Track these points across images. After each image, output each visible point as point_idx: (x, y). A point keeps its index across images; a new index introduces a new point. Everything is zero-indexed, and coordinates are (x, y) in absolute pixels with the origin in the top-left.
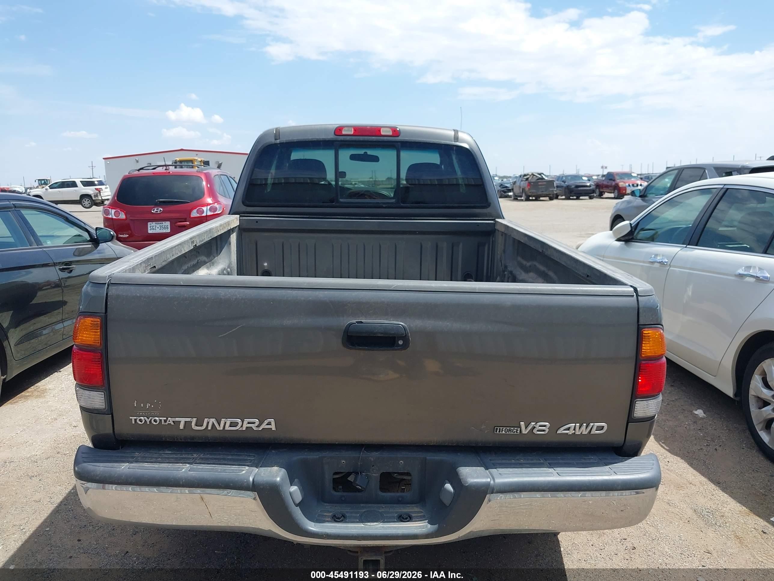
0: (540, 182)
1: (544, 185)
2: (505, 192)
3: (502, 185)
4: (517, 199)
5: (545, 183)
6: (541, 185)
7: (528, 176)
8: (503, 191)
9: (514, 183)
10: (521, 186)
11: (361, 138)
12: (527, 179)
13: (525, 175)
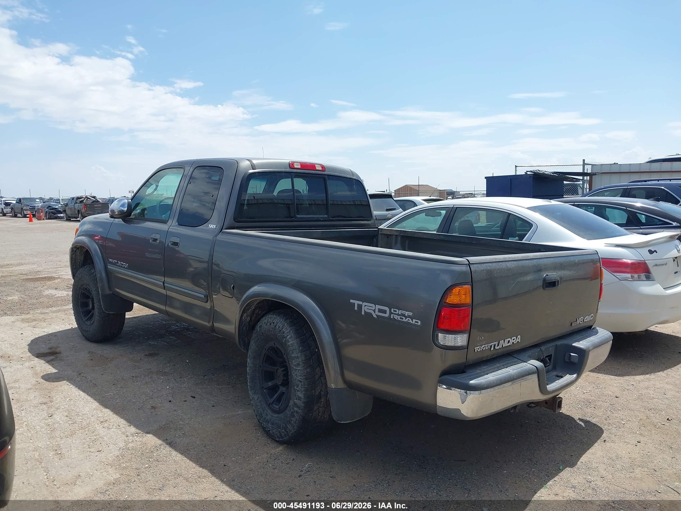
0: (96, 204)
1: (100, 207)
2: (54, 214)
3: (49, 206)
4: (70, 220)
5: (100, 205)
6: (97, 207)
7: (83, 199)
8: (52, 213)
9: (66, 205)
10: (76, 208)
11: (306, 171)
12: (82, 202)
13: (78, 198)
